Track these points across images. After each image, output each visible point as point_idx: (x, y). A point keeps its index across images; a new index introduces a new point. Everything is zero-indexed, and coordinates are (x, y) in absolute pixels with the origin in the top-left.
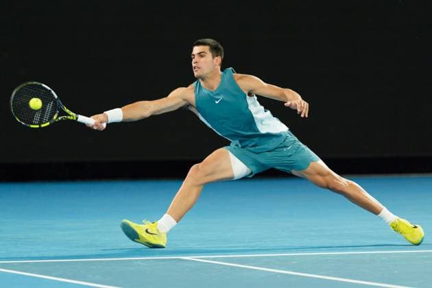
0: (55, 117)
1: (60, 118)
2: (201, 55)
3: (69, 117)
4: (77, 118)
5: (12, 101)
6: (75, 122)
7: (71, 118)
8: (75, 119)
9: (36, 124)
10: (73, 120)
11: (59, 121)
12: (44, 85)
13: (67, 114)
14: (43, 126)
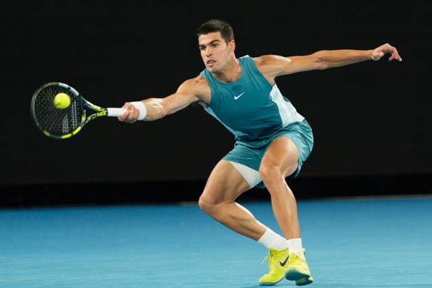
0: (83, 119)
1: (89, 118)
2: (213, 44)
3: (99, 114)
4: (107, 113)
5: (34, 113)
6: (106, 118)
7: (101, 114)
8: (105, 114)
9: (67, 134)
10: (103, 117)
11: (90, 121)
12: (61, 84)
13: (95, 111)
14: (75, 133)
